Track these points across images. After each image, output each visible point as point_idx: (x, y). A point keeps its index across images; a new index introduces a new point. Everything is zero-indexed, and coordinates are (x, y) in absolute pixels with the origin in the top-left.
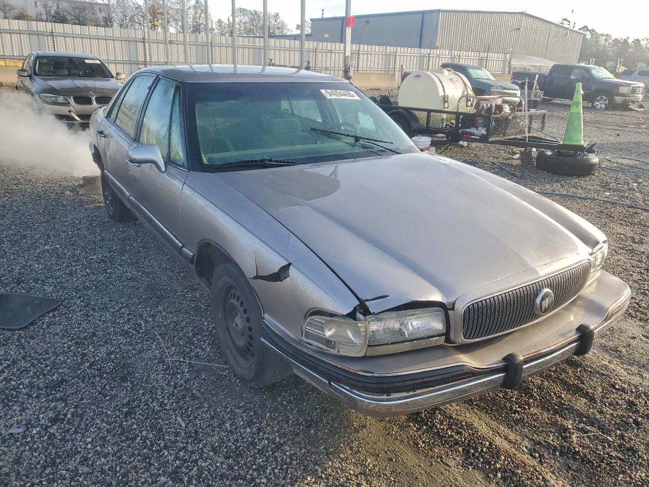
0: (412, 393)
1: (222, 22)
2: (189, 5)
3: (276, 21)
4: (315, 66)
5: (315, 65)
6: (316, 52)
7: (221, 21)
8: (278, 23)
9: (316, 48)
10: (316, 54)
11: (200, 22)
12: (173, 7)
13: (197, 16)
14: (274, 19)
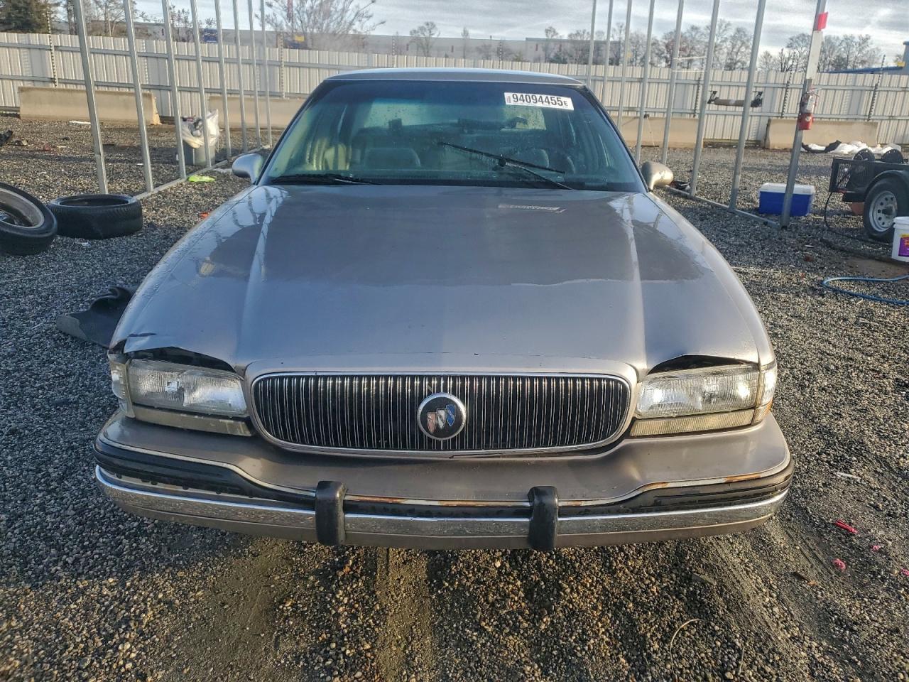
0: (149, 485)
1: (771, 57)
2: (725, 36)
3: (860, 51)
4: (870, 114)
5: (870, 111)
6: (875, 91)
7: (769, 55)
8: (865, 55)
9: (877, 85)
10: (874, 94)
11: (738, 59)
12: (702, 40)
13: (735, 50)
14: (858, 49)
